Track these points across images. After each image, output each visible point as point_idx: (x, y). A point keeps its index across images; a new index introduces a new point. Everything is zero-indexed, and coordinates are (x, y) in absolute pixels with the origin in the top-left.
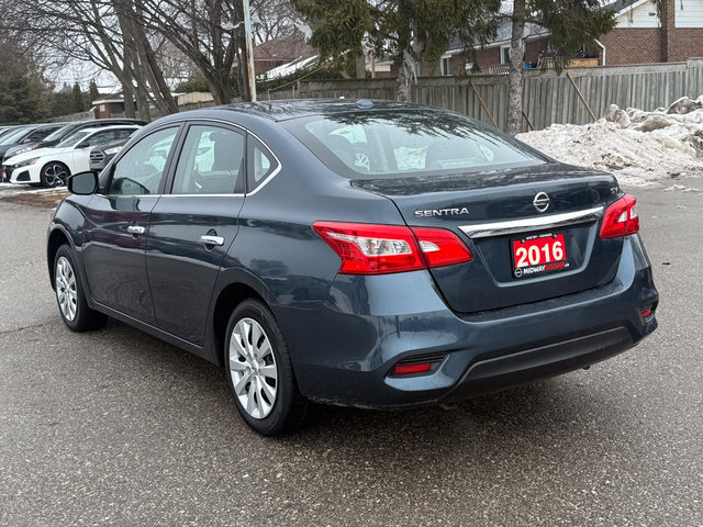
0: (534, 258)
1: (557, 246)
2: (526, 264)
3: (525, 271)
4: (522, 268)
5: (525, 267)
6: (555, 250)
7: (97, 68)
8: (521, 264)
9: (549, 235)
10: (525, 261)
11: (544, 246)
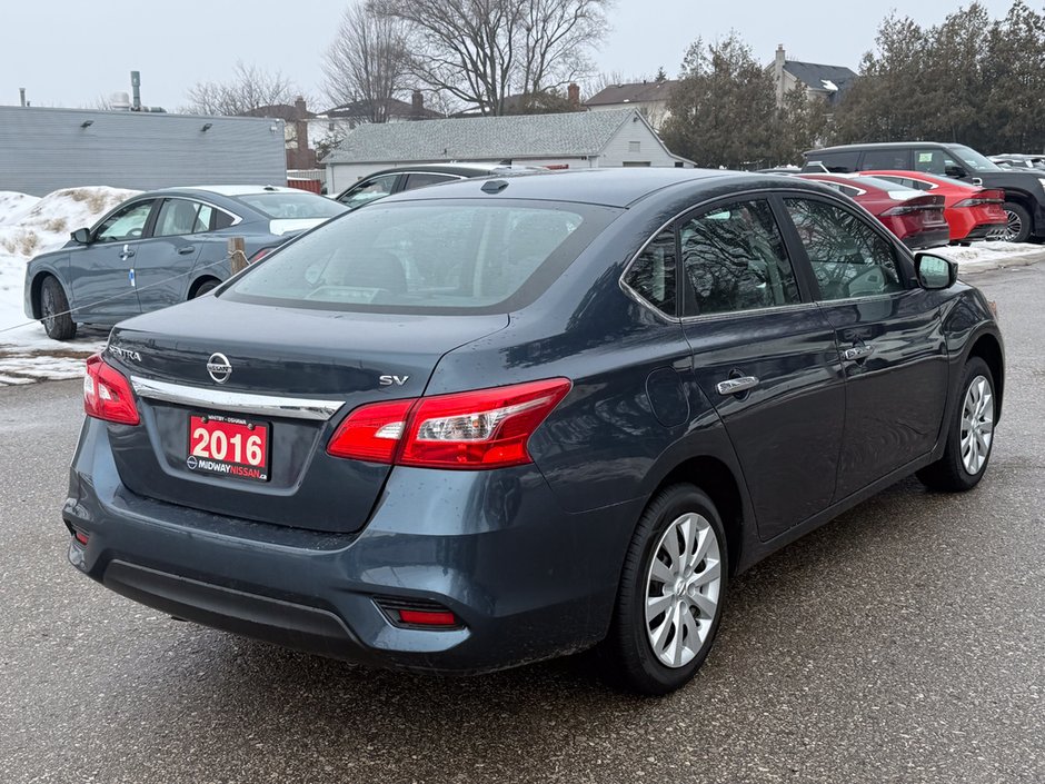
0: (219, 450)
1: (254, 443)
2: (206, 454)
3: (202, 464)
4: (199, 458)
5: (203, 459)
6: (250, 449)
8: (198, 451)
9: (241, 422)
10: (204, 449)
11: (234, 437)
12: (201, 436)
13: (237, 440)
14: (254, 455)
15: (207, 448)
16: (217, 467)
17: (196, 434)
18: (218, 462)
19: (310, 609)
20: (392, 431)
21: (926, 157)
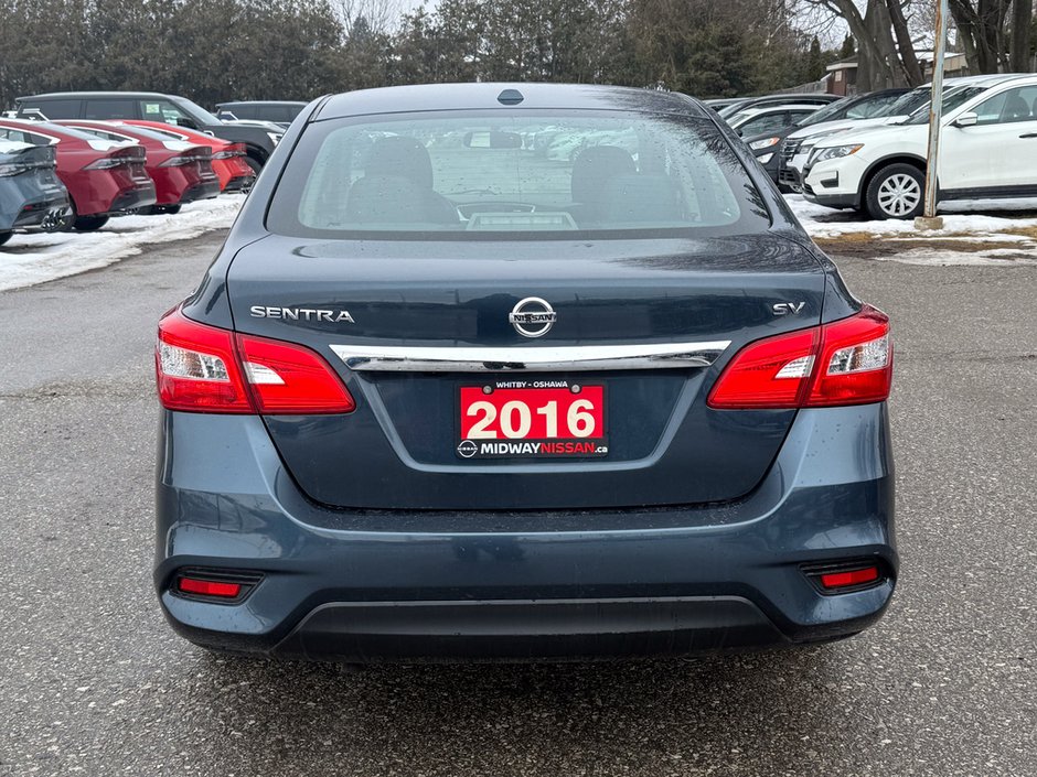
0: (516, 425)
1: (581, 409)
2: (493, 435)
3: (486, 448)
4: (479, 442)
5: (487, 441)
6: (573, 417)
7: (830, 13)
8: (476, 432)
9: (559, 385)
10: (487, 429)
11: (544, 404)
12: (482, 414)
13: (550, 410)
14: (581, 425)
15: (495, 425)
16: (515, 449)
17: (472, 410)
18: (515, 442)
19: (710, 598)
20: (796, 369)
21: (152, 108)
